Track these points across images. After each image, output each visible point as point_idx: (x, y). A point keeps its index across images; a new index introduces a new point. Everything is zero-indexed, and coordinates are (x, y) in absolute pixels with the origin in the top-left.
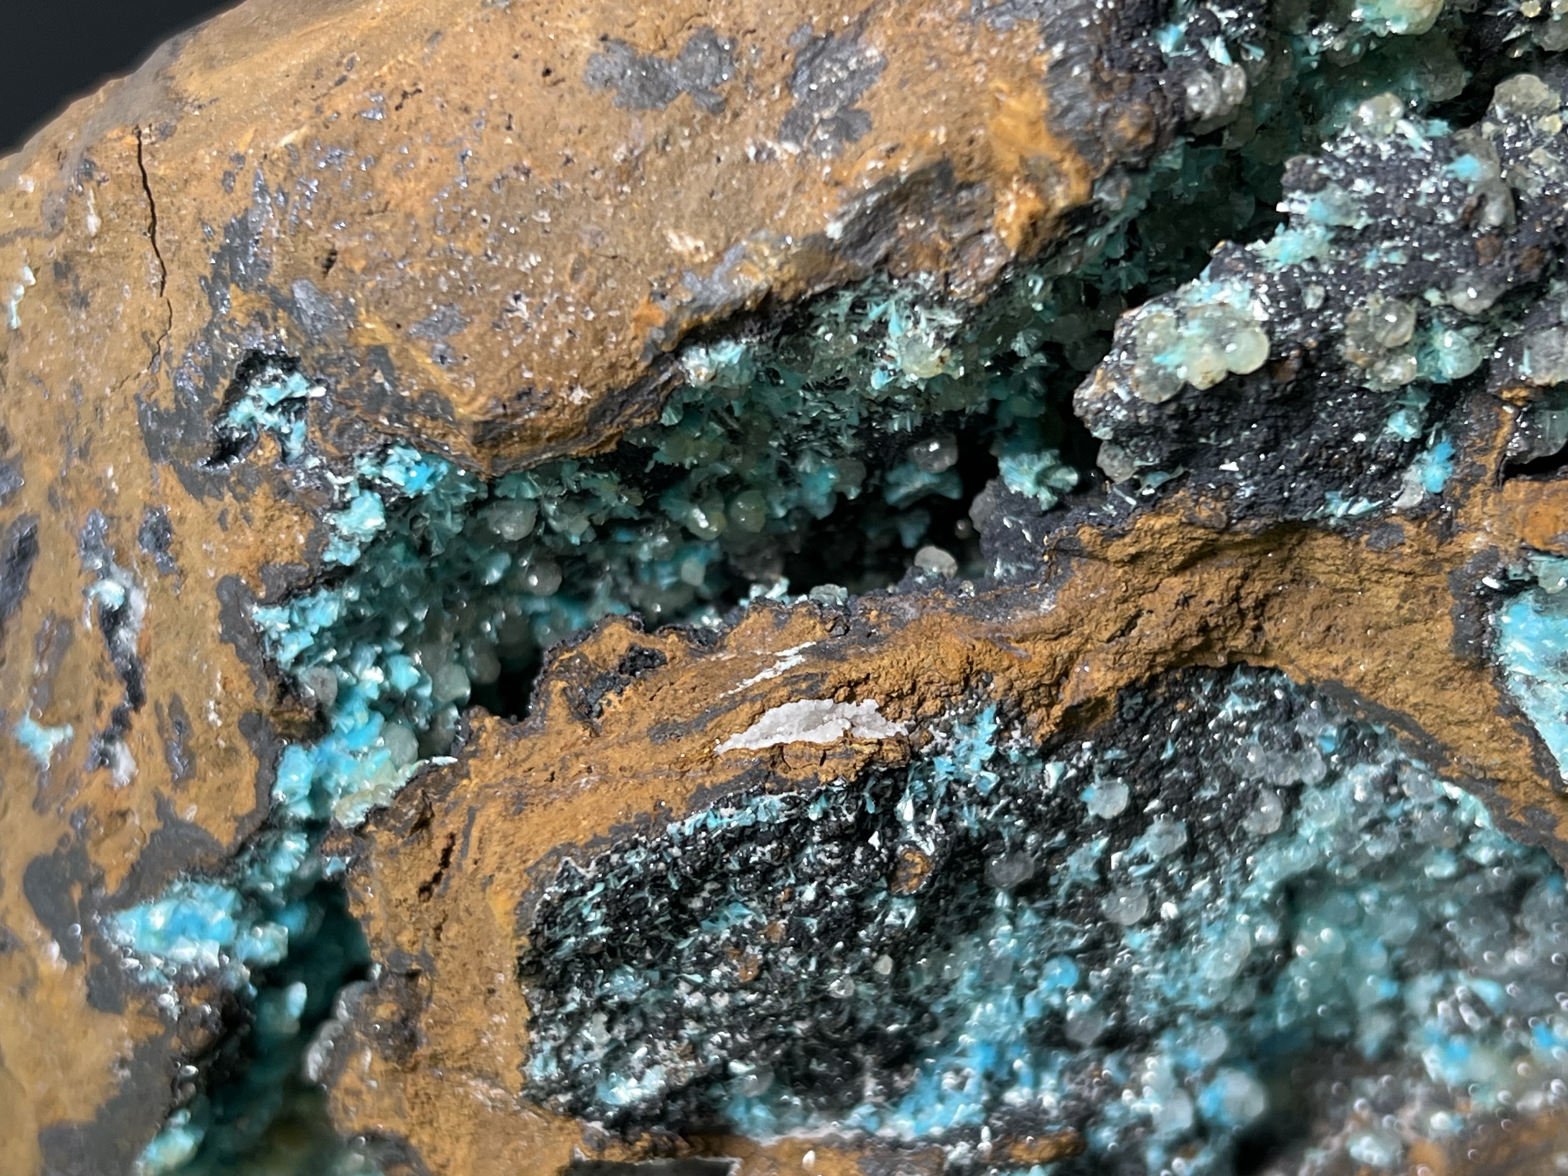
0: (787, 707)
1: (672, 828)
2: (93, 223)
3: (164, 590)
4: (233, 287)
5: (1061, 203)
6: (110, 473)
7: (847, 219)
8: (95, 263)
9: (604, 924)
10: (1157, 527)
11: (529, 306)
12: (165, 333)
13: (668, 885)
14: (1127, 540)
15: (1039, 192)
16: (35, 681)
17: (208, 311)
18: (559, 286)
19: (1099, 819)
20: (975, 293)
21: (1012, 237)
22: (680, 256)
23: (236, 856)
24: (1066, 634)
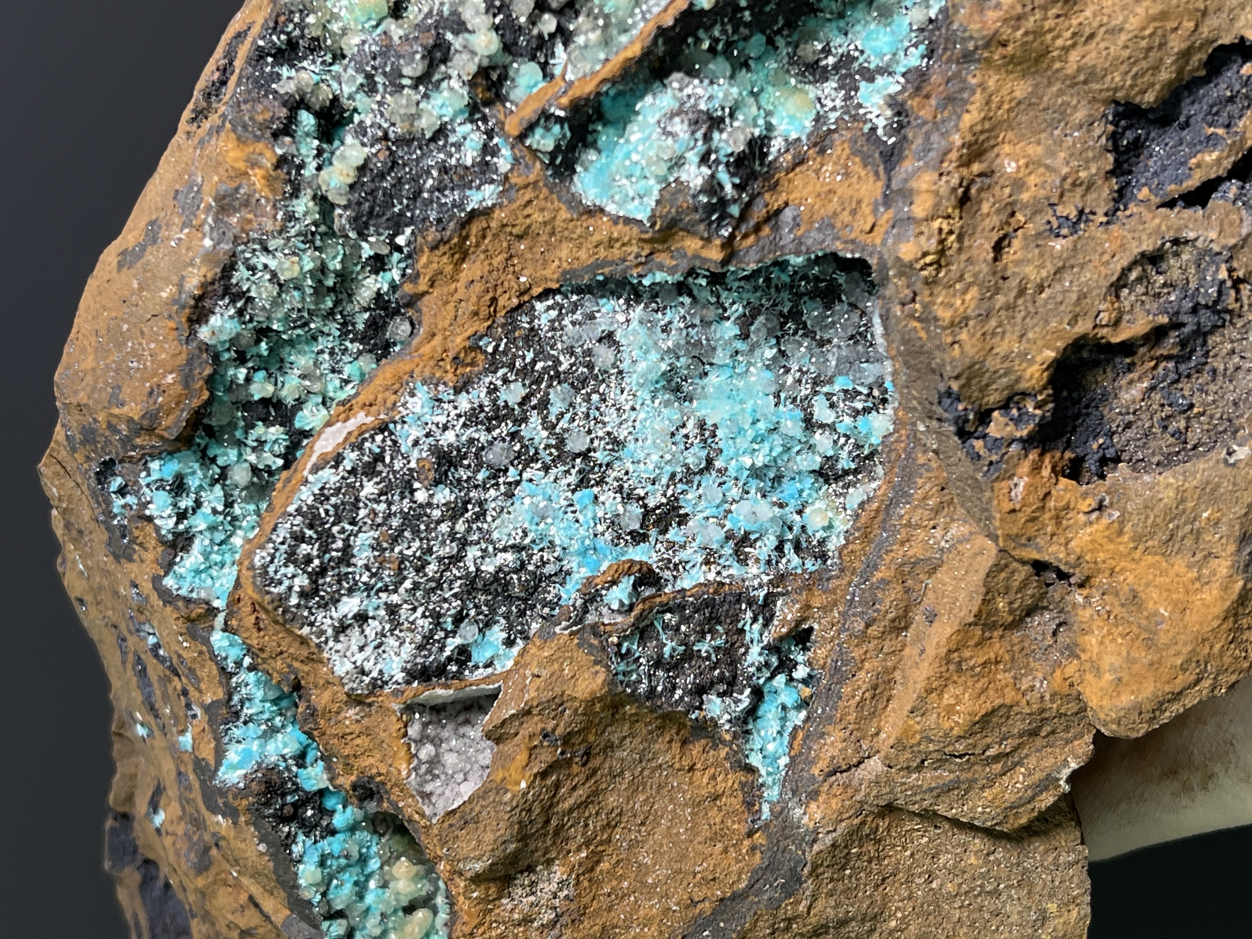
1: (290, 509)
7: (208, 234)
9: (300, 574)
10: (425, 261)
11: (136, 361)
13: (311, 537)
14: (422, 277)
15: (259, 167)
18: (140, 344)
20: (274, 224)
21: (267, 192)
22: (167, 298)
23: (230, 699)
24: (434, 335)
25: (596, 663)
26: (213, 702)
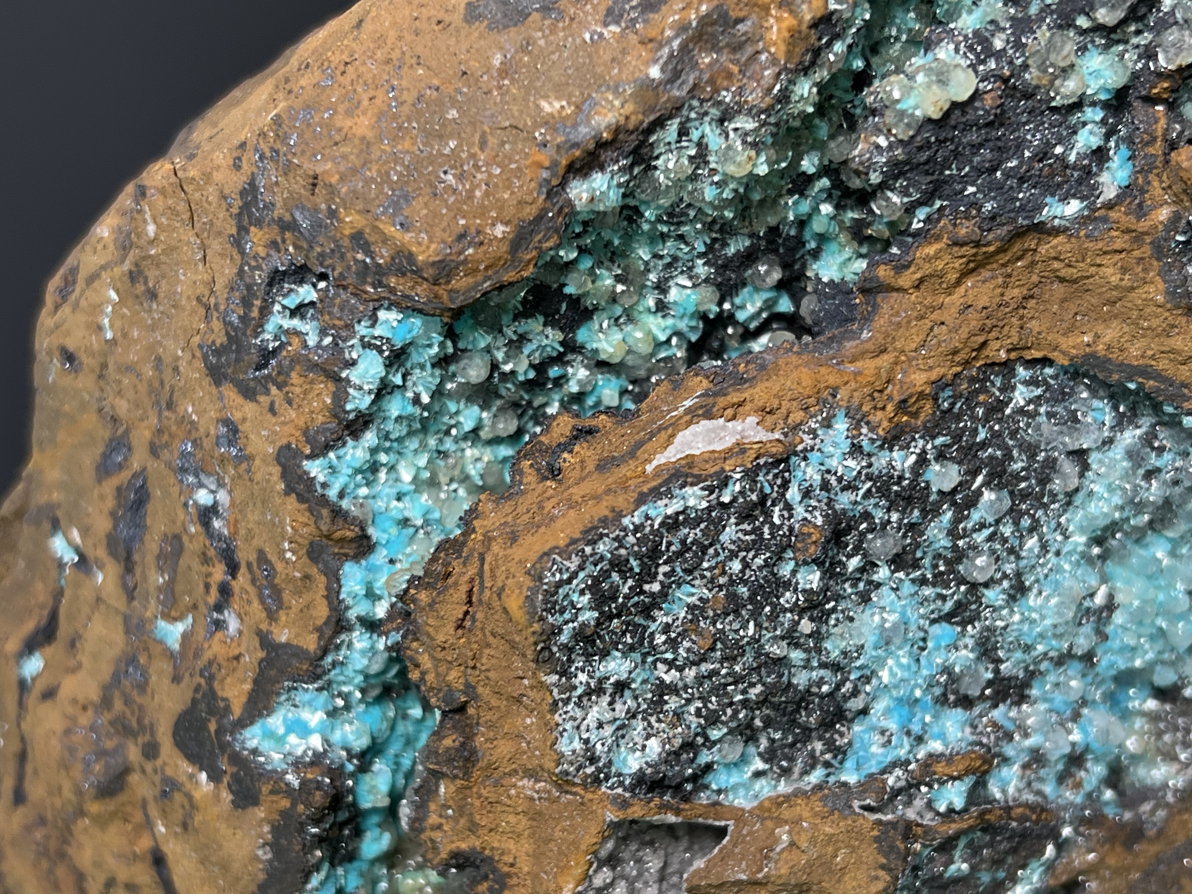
0: (693, 428)
1: (626, 521)
2: (151, 229)
3: (240, 477)
4: (252, 229)
5: (808, 17)
6: (190, 410)
7: (661, 62)
8: (156, 261)
9: (591, 609)
10: (932, 253)
11: (454, 175)
12: (212, 292)
13: (631, 569)
14: (912, 269)
15: (791, 12)
16: (159, 589)
17: (237, 257)
18: (473, 156)
19: (940, 492)
20: (763, 98)
21: (779, 50)
22: (552, 115)
23: (322, 658)
24: (884, 351)
25: (883, 867)
26: (287, 645)
